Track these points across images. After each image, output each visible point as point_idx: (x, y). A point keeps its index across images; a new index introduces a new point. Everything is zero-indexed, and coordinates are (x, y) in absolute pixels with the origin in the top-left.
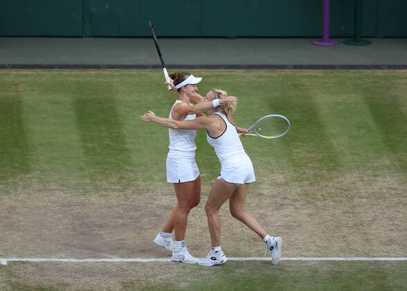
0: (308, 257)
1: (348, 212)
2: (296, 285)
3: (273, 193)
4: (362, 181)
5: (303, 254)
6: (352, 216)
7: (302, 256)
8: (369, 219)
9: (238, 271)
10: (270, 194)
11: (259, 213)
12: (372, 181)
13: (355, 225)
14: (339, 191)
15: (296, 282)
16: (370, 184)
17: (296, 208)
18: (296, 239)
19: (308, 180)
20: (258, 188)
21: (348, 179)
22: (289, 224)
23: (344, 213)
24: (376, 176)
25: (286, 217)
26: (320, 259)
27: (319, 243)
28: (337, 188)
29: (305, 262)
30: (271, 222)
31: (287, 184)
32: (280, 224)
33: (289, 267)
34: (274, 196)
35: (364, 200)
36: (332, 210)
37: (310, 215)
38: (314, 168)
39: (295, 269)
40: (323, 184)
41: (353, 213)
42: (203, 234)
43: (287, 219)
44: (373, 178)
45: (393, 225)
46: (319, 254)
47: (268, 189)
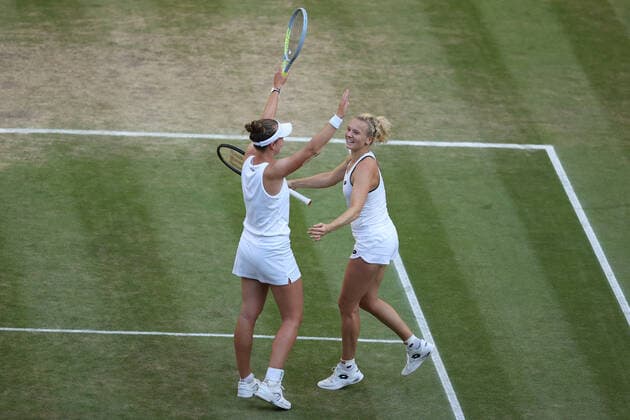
0: (175, 132)
1: (232, 72)
2: (156, 171)
3: (130, 43)
4: (254, 29)
5: (169, 128)
6: (236, 77)
7: (166, 131)
8: (262, 83)
9: (77, 148)
10: (125, 43)
11: (108, 70)
12: (267, 29)
13: (242, 90)
14: (220, 43)
15: (156, 167)
16: (264, 35)
17: (159, 64)
18: (159, 108)
19: (179, 26)
20: (109, 35)
21: (233, 27)
22: (150, 85)
23: (227, 73)
24: (273, 24)
25: (147, 76)
26: (191, 136)
27: (191, 113)
28: (217, 39)
29: (171, 139)
30: (125, 83)
31: (148, 30)
32: (136, 85)
33: (149, 145)
34: (130, 47)
35: (256, 57)
36: (211, 68)
37: (179, 75)
38: (187, 10)
39: (156, 149)
40: (198, 31)
41: (239, 74)
42: (31, 96)
43: (147, 79)
44: (268, 26)
45: (294, 92)
46: (190, 129)
47: (123, 36)
